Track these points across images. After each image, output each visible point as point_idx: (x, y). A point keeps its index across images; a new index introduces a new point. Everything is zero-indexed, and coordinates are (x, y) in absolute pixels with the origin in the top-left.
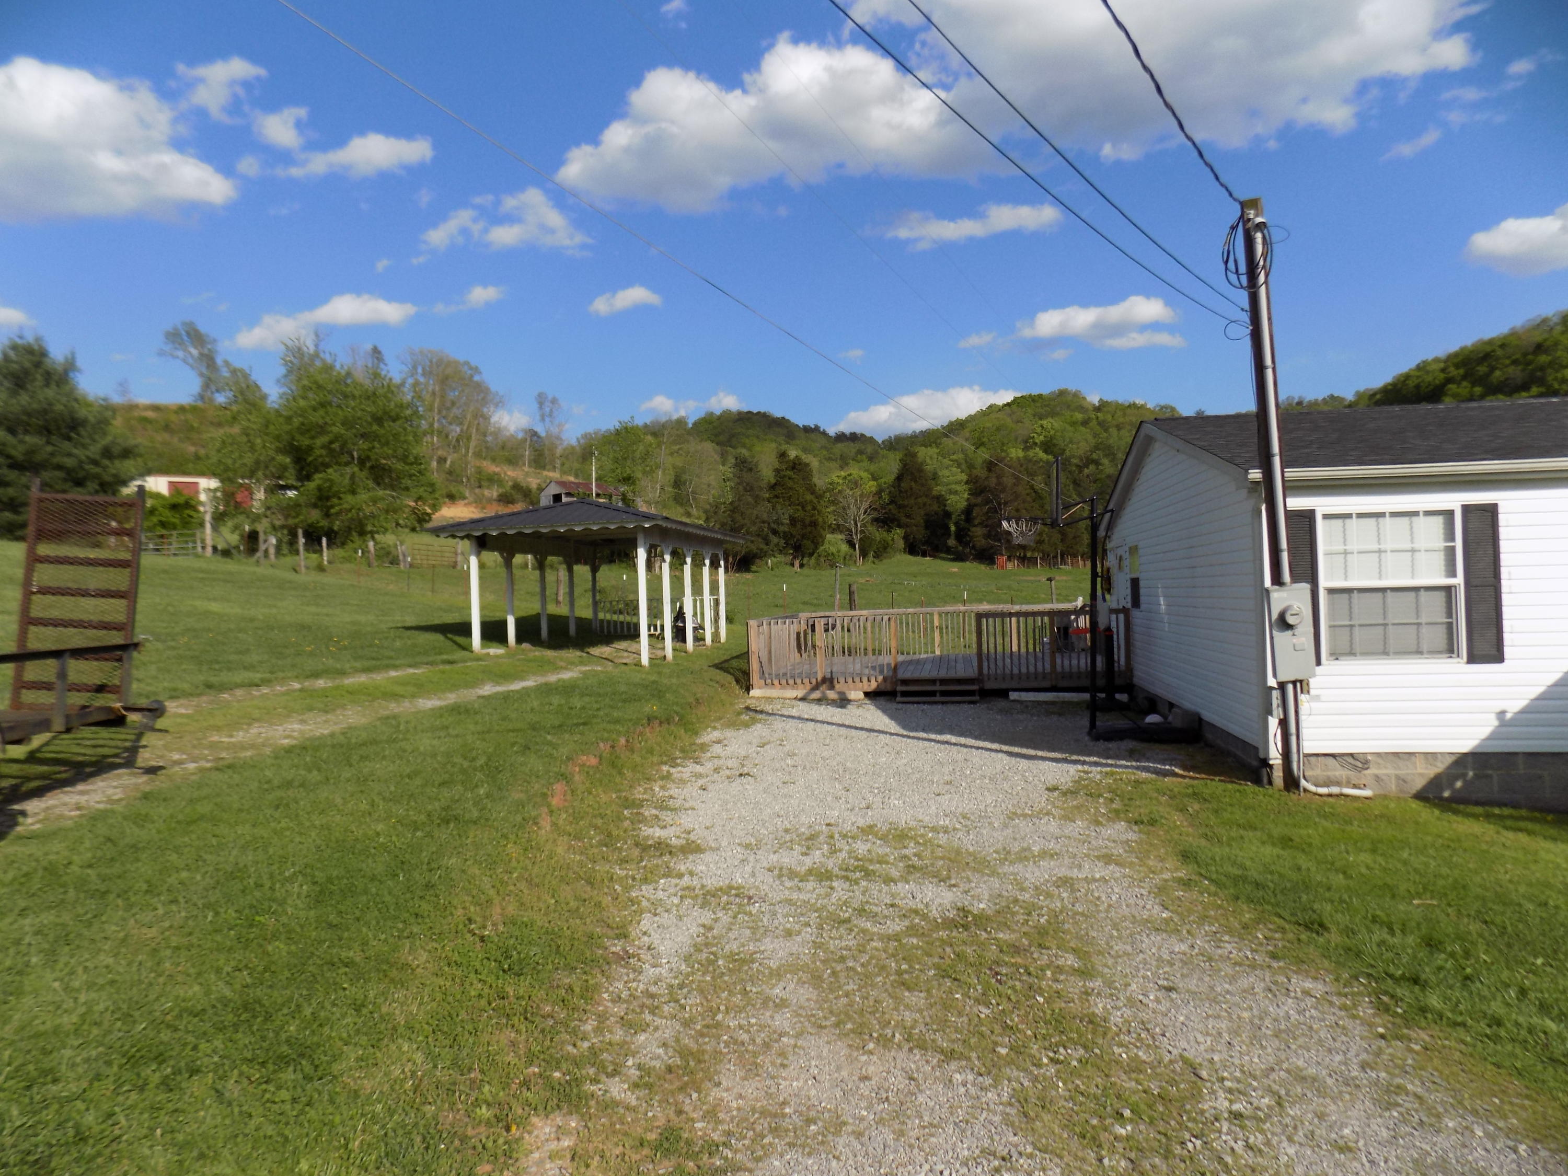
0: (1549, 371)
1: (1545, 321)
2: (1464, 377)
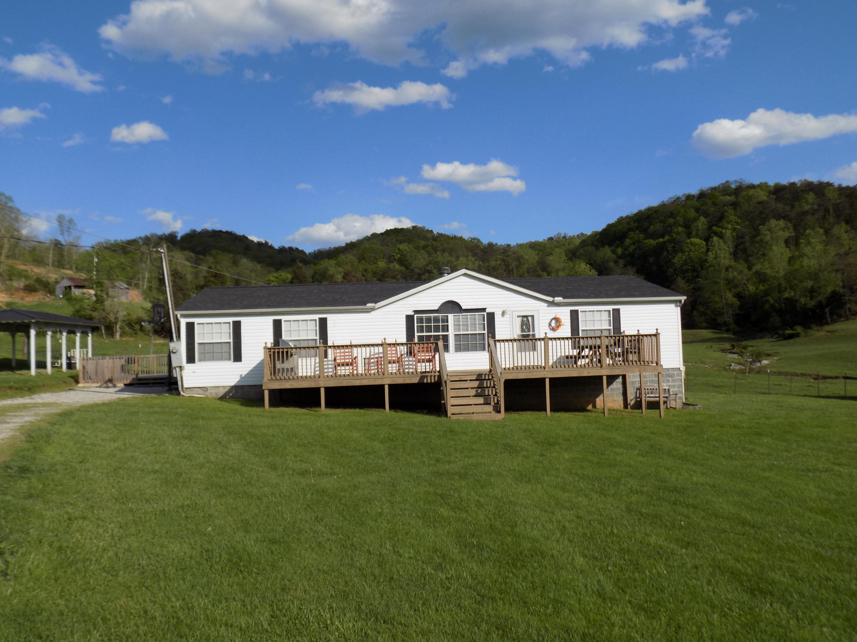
0: (674, 227)
1: (678, 198)
2: (637, 228)
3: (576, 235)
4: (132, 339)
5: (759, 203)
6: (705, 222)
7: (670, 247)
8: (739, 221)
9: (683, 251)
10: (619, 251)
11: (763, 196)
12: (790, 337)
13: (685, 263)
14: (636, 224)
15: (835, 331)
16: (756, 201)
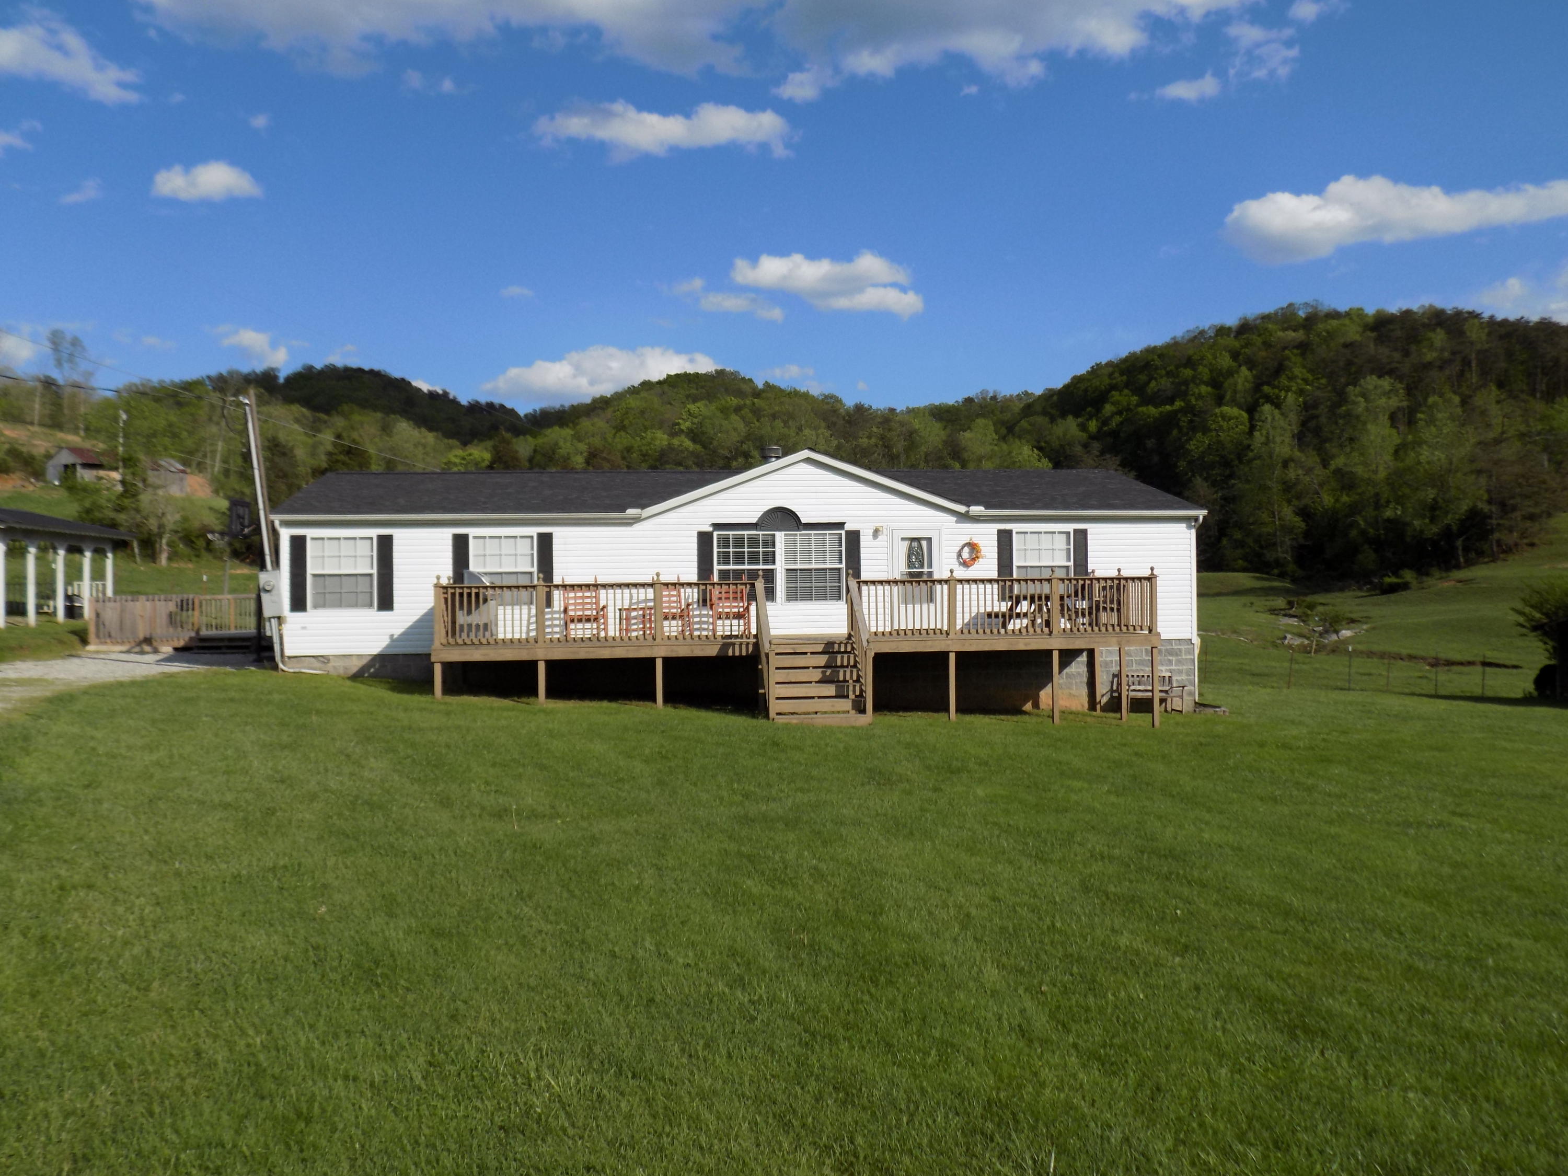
0: (1192, 385)
1: (1202, 333)
2: (1127, 385)
3: (1015, 394)
4: (190, 566)
5: (1346, 346)
6: (1250, 378)
7: (1184, 420)
8: (1310, 377)
9: (1206, 430)
10: (1093, 425)
11: (1353, 333)
12: (1392, 589)
13: (1208, 451)
14: (1125, 378)
15: (1470, 581)
16: (1342, 341)
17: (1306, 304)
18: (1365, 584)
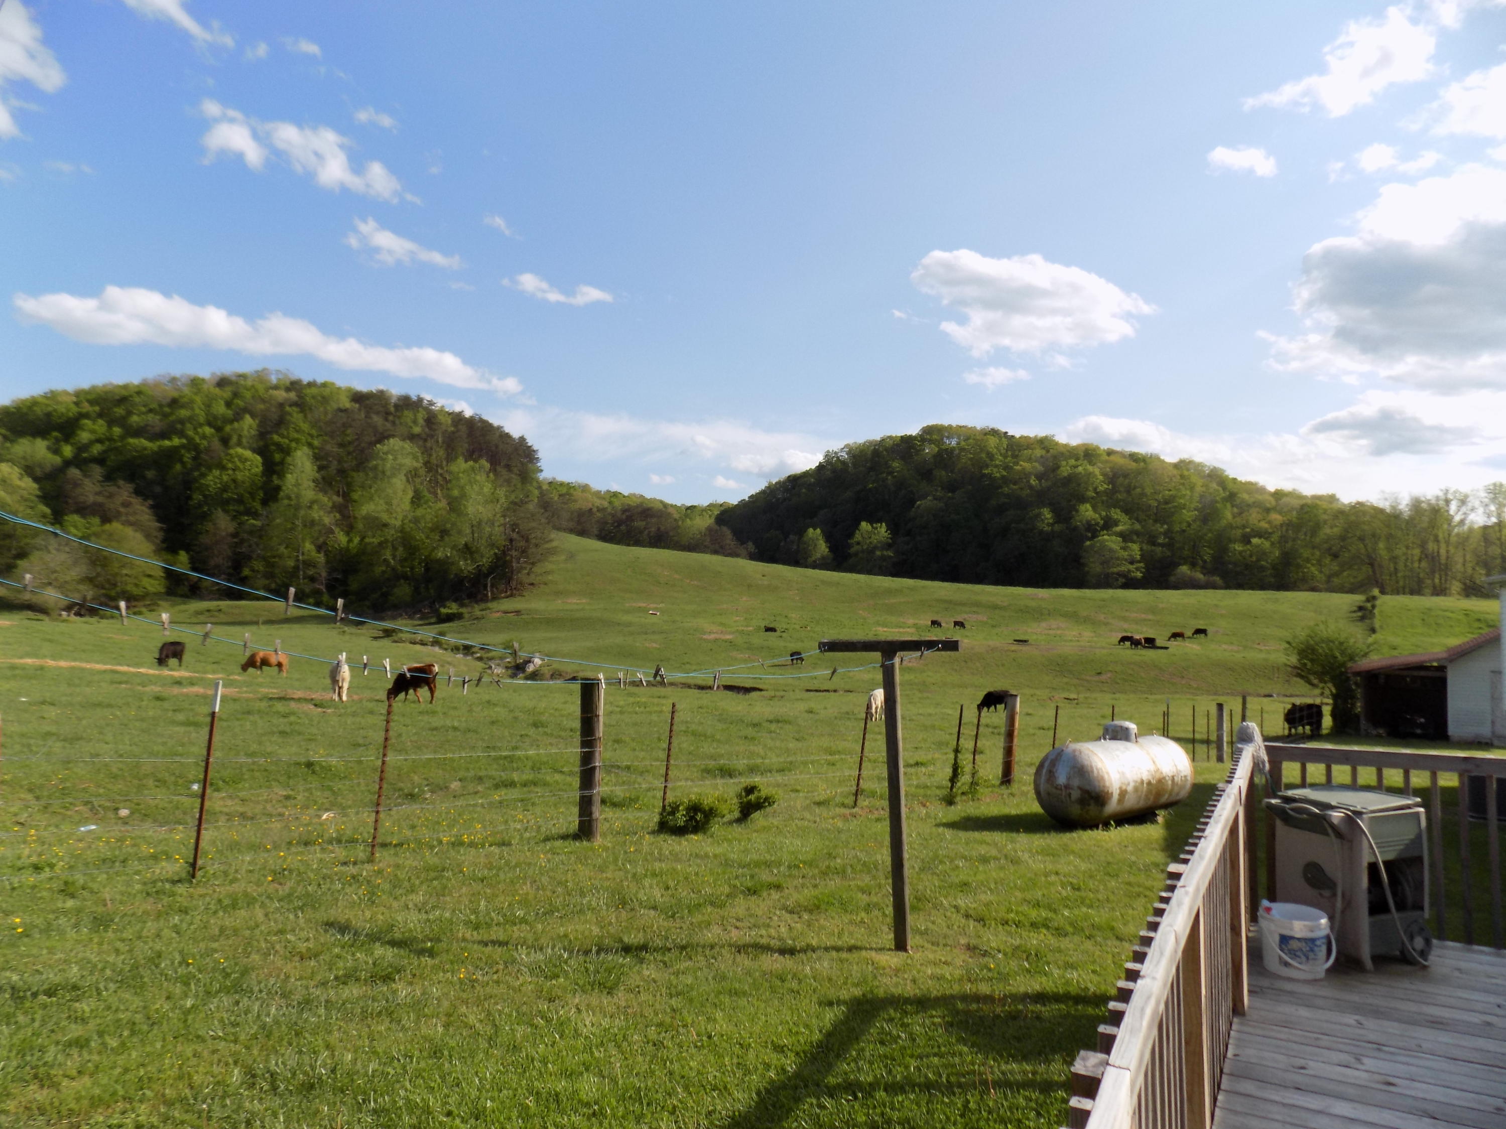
6: (255, 426)
7: (187, 457)
8: (314, 432)
9: (223, 468)
10: (68, 451)
11: (346, 404)
12: (449, 618)
13: (225, 488)
14: (97, 408)
15: (518, 612)
16: (335, 406)
17: (278, 371)
18: (415, 613)
